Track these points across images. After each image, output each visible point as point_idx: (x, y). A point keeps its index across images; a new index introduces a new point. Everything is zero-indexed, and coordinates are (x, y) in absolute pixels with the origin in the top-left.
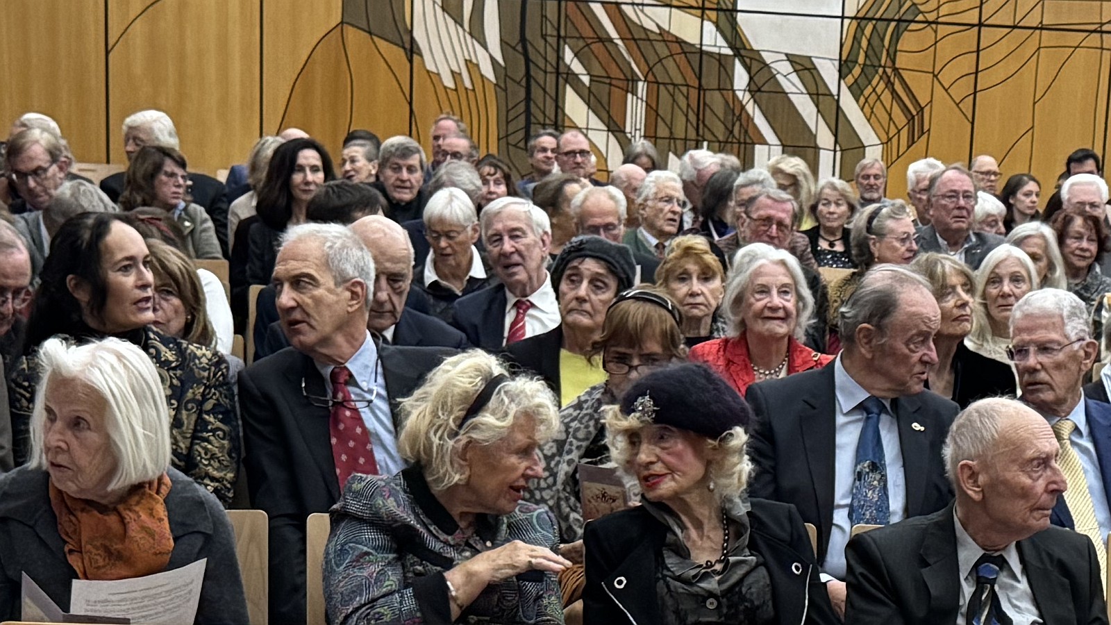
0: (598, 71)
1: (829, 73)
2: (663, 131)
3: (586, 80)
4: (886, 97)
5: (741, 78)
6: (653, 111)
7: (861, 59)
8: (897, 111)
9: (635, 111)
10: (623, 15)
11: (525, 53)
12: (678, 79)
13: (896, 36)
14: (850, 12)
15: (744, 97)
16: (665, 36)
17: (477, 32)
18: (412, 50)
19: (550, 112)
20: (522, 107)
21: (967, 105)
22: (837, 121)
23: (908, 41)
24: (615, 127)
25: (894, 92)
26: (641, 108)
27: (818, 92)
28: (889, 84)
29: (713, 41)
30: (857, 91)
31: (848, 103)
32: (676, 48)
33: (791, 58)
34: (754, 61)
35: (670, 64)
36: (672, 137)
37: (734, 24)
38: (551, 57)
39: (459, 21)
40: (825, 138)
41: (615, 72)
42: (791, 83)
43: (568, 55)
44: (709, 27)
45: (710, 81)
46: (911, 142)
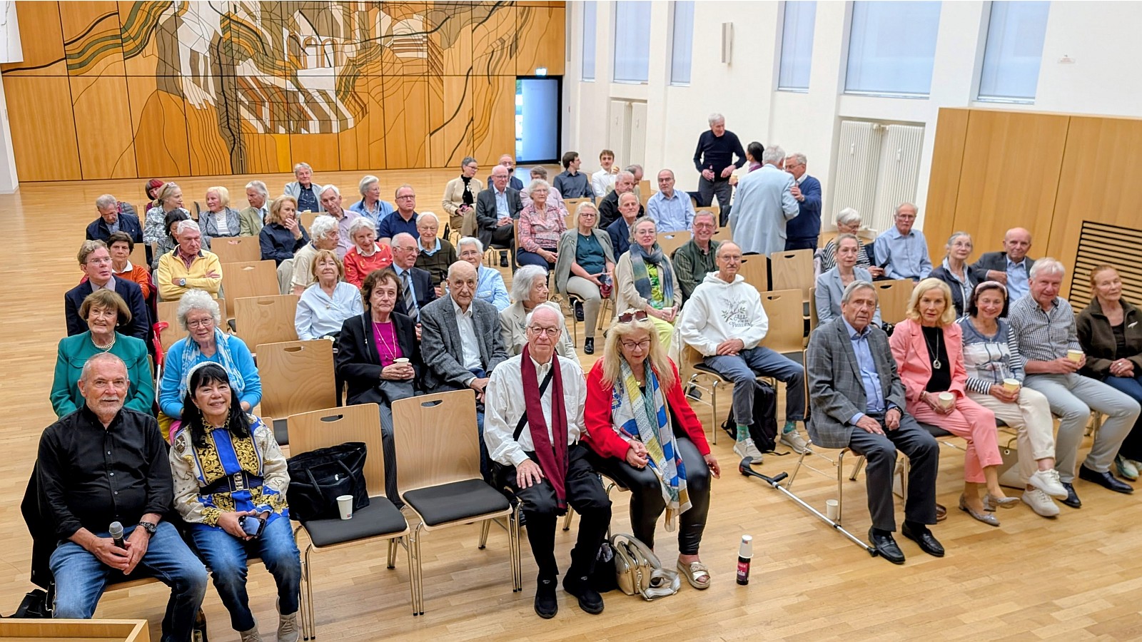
0: (250, 99)
1: (332, 95)
2: (276, 118)
3: (247, 103)
4: (353, 101)
5: (301, 99)
6: (272, 112)
7: (343, 89)
8: (357, 106)
9: (266, 112)
10: (257, 80)
11: (224, 95)
12: (280, 101)
13: (354, 81)
14: (337, 74)
15: (304, 105)
16: (273, 86)
17: (206, 89)
18: (184, 97)
19: (235, 114)
20: (225, 114)
21: (381, 103)
22: (337, 111)
23: (358, 82)
24: (259, 118)
25: (355, 100)
26: (268, 111)
27: (329, 102)
28: (353, 97)
29: (290, 86)
30: (342, 100)
31: (340, 104)
32: (277, 90)
33: (318, 91)
34: (305, 93)
35: (276, 95)
36: (279, 120)
37: (297, 81)
38: (234, 96)
39: (199, 86)
40: (333, 117)
41: (256, 99)
42: (319, 99)
43: (240, 95)
44: (288, 82)
45: (291, 100)
46: (363, 116)
